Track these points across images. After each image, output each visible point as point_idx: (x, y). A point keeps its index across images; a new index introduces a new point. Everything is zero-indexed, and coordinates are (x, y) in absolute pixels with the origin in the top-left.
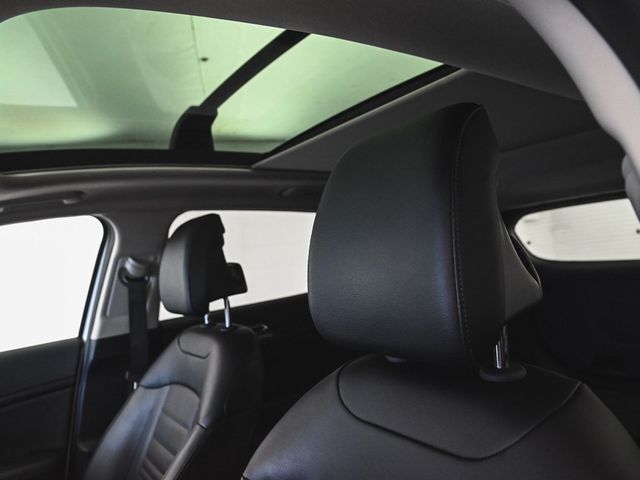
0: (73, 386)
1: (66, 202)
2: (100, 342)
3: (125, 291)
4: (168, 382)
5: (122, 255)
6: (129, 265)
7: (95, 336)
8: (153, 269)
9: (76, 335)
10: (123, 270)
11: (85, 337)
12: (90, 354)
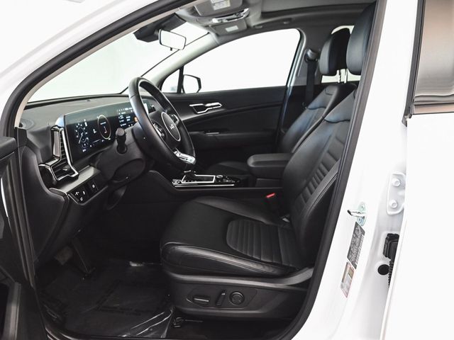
0: (282, 106)
1: (285, 23)
2: (293, 87)
3: (306, 65)
4: (318, 106)
5: (306, 48)
6: (309, 53)
7: (292, 85)
8: (318, 55)
9: (285, 85)
10: (306, 55)
11: (288, 86)
12: (290, 92)
